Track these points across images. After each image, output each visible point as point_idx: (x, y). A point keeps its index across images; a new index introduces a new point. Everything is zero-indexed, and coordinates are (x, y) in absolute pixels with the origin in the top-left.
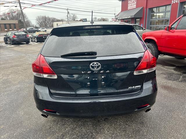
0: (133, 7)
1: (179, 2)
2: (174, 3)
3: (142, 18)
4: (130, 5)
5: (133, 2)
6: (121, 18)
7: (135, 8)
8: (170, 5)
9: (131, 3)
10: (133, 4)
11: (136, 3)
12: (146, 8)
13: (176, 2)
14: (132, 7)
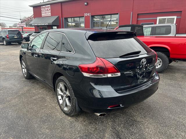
0: (48, 15)
1: (90, 15)
2: (87, 15)
3: (58, 26)
4: (44, 12)
5: (47, 10)
6: (36, 25)
7: (50, 16)
8: (84, 17)
9: (45, 10)
10: (47, 12)
11: (50, 11)
12: (62, 17)
13: (88, 15)
14: (46, 15)
